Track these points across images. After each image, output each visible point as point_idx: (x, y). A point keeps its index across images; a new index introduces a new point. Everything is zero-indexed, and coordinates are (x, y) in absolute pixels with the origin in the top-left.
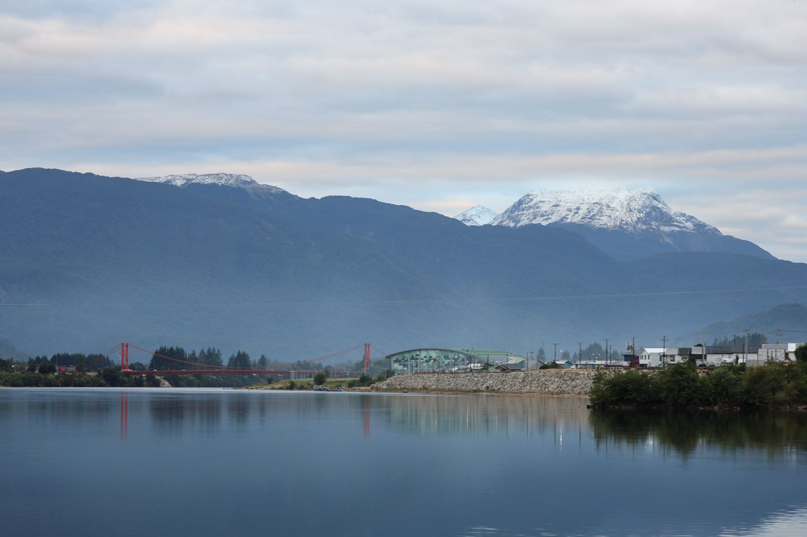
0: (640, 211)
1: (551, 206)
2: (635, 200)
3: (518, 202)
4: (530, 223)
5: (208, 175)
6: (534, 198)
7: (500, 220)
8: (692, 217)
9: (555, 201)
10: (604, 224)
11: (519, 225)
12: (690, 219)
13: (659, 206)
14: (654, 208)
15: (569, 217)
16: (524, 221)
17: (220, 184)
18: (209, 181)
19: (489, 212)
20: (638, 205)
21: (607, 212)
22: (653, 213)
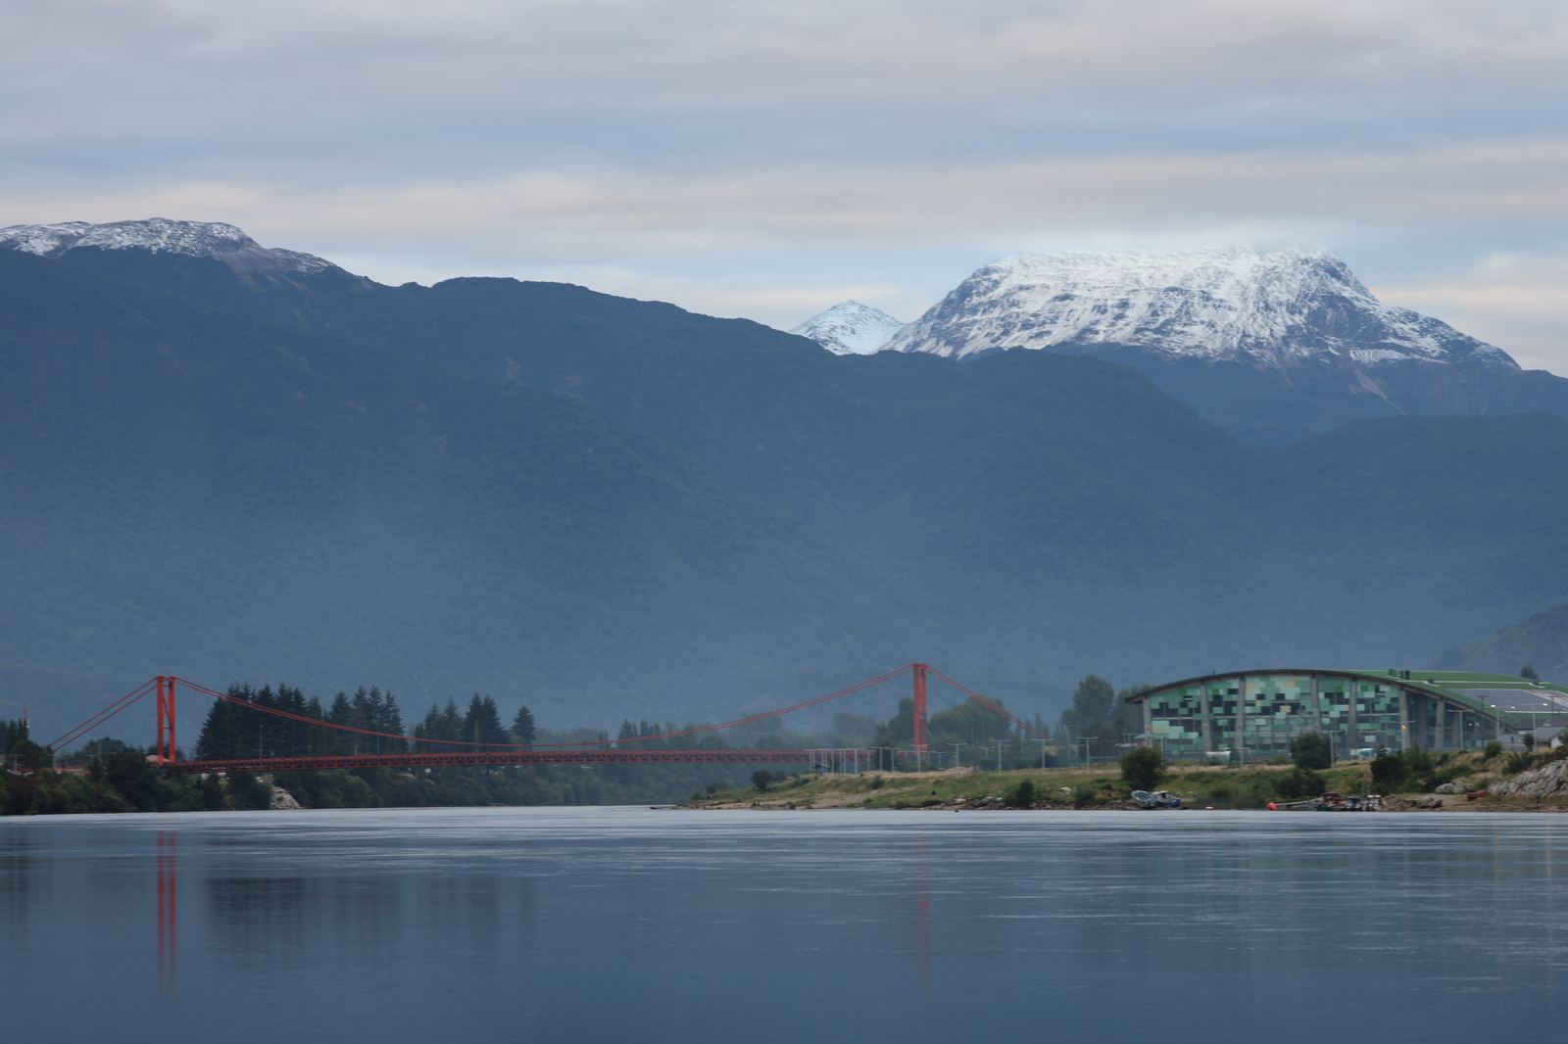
0: (1292, 309)
1: (1049, 298)
2: (1279, 279)
3: (958, 290)
4: (993, 345)
5: (121, 225)
6: (1002, 278)
7: (910, 340)
8: (1436, 323)
9: (1061, 284)
10: (1197, 346)
11: (963, 353)
12: (1433, 326)
13: (1344, 294)
14: (1333, 300)
15: (1101, 327)
16: (978, 341)
17: (154, 248)
18: (126, 241)
19: (878, 319)
20: (1289, 292)
21: (1205, 313)
22: (1330, 314)
